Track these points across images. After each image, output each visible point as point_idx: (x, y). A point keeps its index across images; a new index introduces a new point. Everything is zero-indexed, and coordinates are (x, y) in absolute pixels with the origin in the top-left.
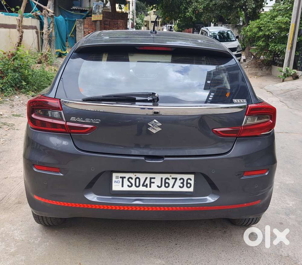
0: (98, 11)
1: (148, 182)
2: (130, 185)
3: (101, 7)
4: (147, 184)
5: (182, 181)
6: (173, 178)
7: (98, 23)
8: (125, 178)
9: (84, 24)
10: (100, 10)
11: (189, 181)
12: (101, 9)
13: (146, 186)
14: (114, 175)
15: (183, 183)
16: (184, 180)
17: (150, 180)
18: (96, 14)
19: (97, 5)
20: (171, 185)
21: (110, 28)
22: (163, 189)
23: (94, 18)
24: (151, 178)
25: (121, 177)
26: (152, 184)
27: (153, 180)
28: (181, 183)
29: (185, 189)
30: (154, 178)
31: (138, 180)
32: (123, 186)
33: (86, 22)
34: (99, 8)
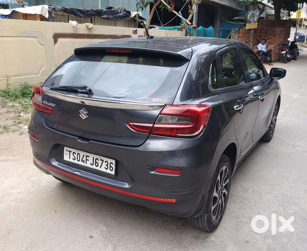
0: (253, 20)
1: (84, 159)
2: (74, 158)
3: (257, 15)
4: (84, 160)
5: (106, 163)
6: (101, 160)
7: (252, 32)
8: (71, 152)
9: (239, 33)
10: (255, 19)
11: (111, 165)
12: (256, 17)
13: (84, 162)
14: (65, 148)
15: (107, 165)
16: (108, 163)
17: (86, 158)
18: (250, 22)
19: (252, 14)
20: (99, 165)
21: (266, 36)
22: (94, 167)
23: (248, 26)
24: (87, 156)
25: (69, 151)
26: (87, 161)
27: (88, 158)
28: (106, 165)
29: (108, 171)
30: (89, 157)
31: (79, 155)
32: (70, 158)
33: (241, 31)
34: (255, 17)
